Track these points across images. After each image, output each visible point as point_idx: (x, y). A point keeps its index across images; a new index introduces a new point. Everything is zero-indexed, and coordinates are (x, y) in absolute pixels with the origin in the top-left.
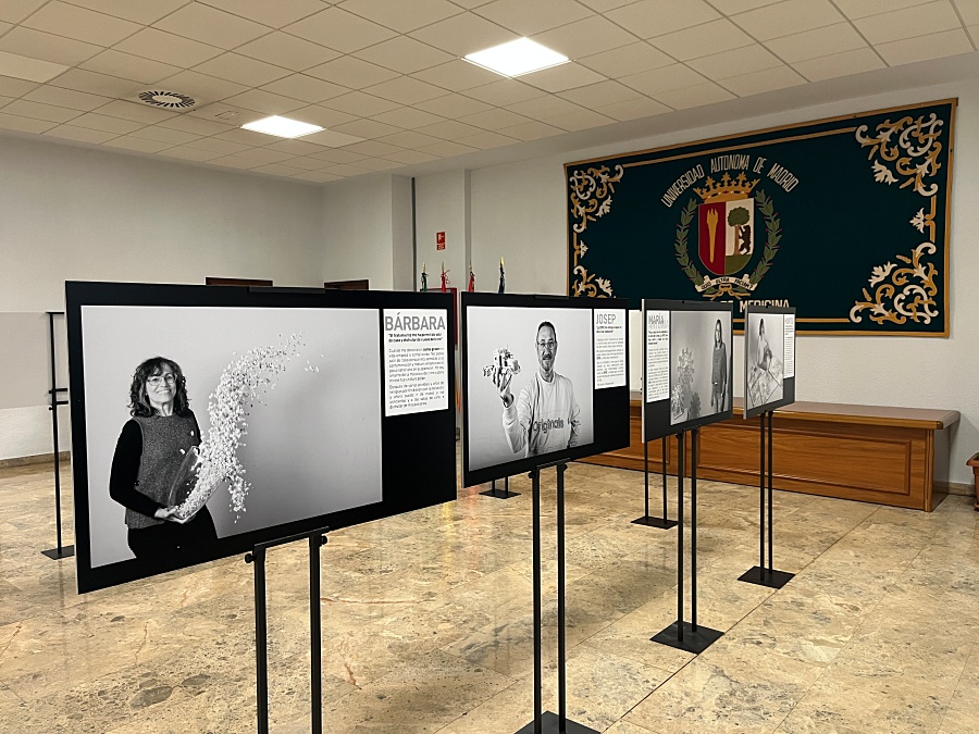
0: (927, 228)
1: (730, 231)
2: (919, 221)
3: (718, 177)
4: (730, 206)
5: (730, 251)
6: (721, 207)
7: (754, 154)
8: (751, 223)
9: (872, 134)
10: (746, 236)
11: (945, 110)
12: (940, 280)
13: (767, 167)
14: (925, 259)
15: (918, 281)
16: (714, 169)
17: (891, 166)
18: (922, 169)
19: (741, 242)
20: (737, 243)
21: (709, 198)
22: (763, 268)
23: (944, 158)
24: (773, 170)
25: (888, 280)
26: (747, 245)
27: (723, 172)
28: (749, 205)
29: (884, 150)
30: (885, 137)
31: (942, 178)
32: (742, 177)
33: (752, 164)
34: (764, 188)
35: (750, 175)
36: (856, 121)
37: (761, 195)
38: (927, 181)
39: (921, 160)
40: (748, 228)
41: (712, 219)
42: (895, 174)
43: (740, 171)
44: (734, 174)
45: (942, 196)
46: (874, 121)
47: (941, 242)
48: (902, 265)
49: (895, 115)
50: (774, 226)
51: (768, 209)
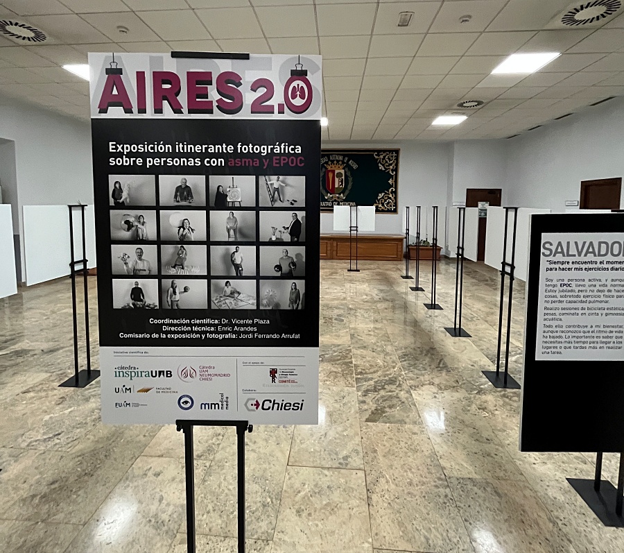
0: (392, 184)
1: (337, 180)
2: (390, 182)
4: (337, 172)
5: (336, 186)
6: (333, 172)
7: (344, 156)
8: (343, 178)
9: (378, 155)
10: (342, 182)
11: (397, 151)
12: (396, 198)
13: (348, 161)
14: (392, 192)
15: (390, 198)
17: (383, 165)
18: (391, 167)
19: (340, 183)
21: (329, 168)
23: (397, 165)
24: (350, 162)
25: (383, 198)
26: (342, 184)
27: (334, 160)
28: (343, 171)
29: (381, 160)
30: (382, 157)
31: (396, 170)
32: (340, 163)
33: (344, 159)
34: (347, 167)
35: (343, 163)
36: (374, 151)
37: (347, 169)
38: (393, 171)
39: (391, 164)
41: (331, 175)
42: (384, 168)
43: (340, 161)
45: (396, 175)
46: (379, 152)
47: (396, 188)
48: (386, 193)
49: (384, 151)
50: (350, 179)
51: (349, 174)
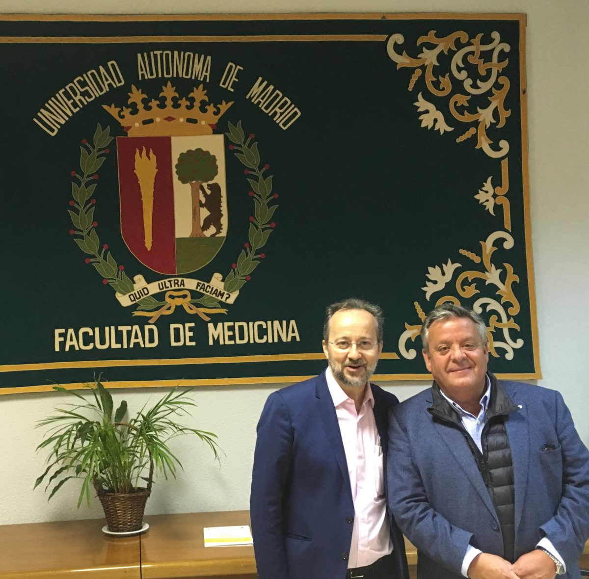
0: (498, 208)
1: (182, 192)
2: (486, 197)
3: (152, 89)
4: (180, 146)
6: (161, 147)
7: (219, 56)
8: (220, 179)
9: (411, 48)
10: (213, 202)
11: (512, 30)
13: (244, 83)
14: (500, 257)
15: (491, 291)
16: (144, 73)
17: (442, 104)
18: (486, 116)
19: (205, 213)
20: (196, 214)
21: (135, 127)
22: (247, 264)
23: (515, 102)
24: (256, 89)
25: (450, 288)
27: (163, 82)
29: (429, 78)
30: (430, 58)
32: (199, 94)
33: (217, 71)
35: (215, 94)
38: (494, 134)
39: (482, 101)
40: (215, 188)
41: (145, 168)
42: (449, 120)
43: (195, 83)
44: (184, 87)
45: (516, 158)
47: (519, 231)
48: (468, 265)
50: (262, 187)
51: (251, 158)
